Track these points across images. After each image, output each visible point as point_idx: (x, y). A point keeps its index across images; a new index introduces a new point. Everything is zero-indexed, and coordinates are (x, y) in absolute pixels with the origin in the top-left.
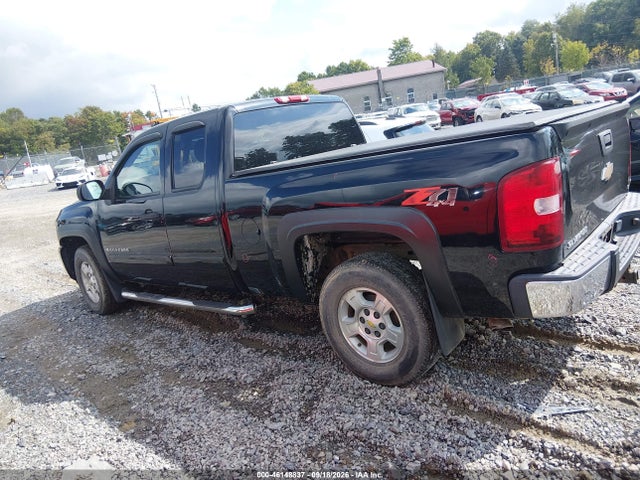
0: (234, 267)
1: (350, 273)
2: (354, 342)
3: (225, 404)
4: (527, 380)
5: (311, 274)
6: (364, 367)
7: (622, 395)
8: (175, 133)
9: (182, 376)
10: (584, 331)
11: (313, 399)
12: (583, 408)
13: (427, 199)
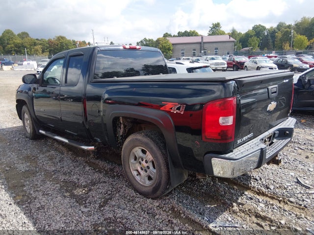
0: (87, 127)
1: (136, 139)
2: (135, 173)
3: (67, 194)
4: (216, 205)
5: (122, 136)
6: (138, 187)
7: (259, 222)
8: (70, 56)
9: (54, 177)
10: (253, 184)
11: (109, 199)
12: (236, 225)
13: (171, 109)
